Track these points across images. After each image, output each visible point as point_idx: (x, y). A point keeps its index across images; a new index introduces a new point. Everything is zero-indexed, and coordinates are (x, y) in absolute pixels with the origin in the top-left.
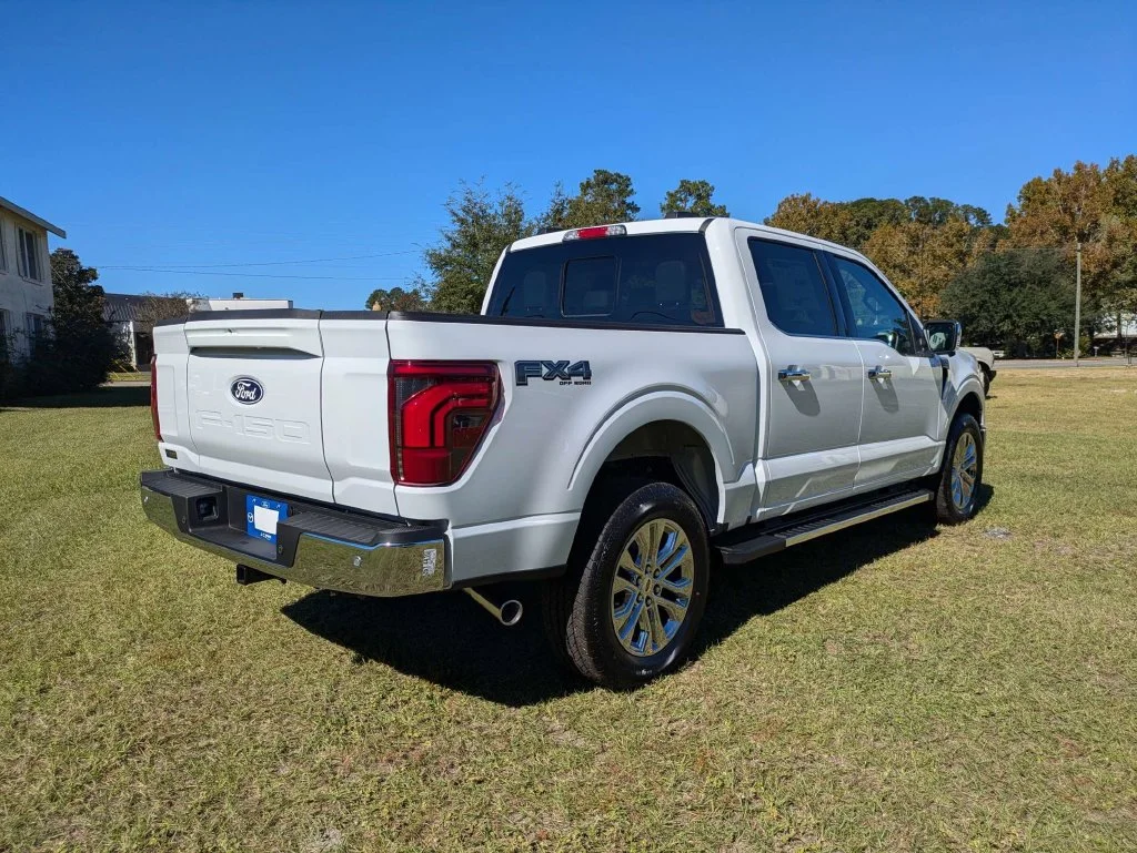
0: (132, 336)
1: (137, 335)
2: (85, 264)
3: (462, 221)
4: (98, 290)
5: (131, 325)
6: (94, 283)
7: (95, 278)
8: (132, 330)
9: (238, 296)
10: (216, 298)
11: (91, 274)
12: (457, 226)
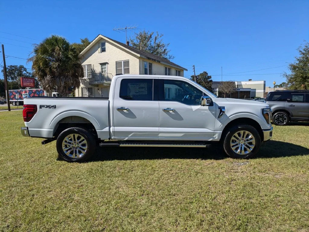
0: (218, 92)
1: (219, 91)
2: (209, 75)
3: (304, 54)
4: (211, 81)
5: (218, 89)
6: (211, 79)
7: (211, 78)
8: (218, 90)
9: (250, 80)
10: (243, 81)
11: (210, 77)
12: (302, 56)
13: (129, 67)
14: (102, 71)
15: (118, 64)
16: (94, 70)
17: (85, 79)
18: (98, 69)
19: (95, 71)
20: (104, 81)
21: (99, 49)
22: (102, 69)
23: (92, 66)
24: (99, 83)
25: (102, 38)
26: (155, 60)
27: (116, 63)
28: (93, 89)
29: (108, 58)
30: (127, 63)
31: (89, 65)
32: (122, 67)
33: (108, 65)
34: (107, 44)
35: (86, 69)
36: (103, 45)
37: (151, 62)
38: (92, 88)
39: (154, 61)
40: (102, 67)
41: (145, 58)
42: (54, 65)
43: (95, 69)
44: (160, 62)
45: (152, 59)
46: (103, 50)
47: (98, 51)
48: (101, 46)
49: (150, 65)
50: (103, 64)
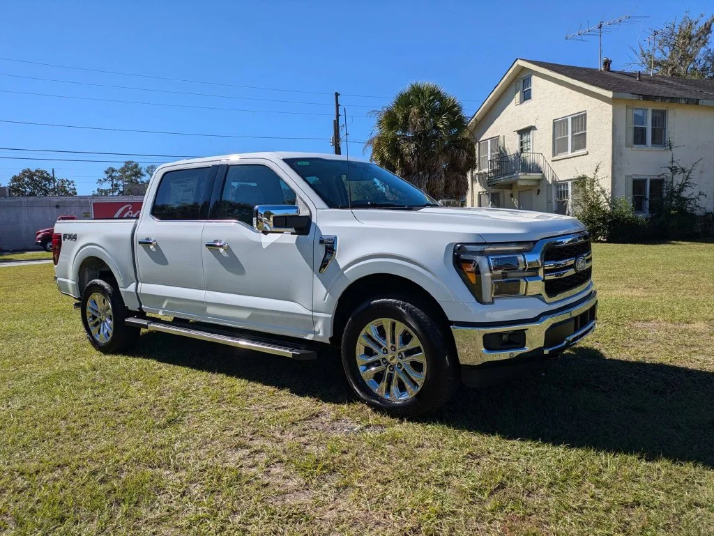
13: (585, 129)
14: (522, 149)
15: (558, 125)
16: (504, 148)
17: (485, 173)
18: (512, 146)
19: (505, 152)
20: (520, 174)
21: (518, 96)
22: (522, 145)
23: (501, 139)
24: (508, 180)
25: (523, 69)
26: (673, 100)
27: (554, 123)
28: (501, 195)
29: (536, 115)
30: (580, 120)
31: (495, 140)
32: (567, 134)
33: (535, 132)
34: (534, 78)
35: (489, 148)
36: (527, 82)
37: (660, 106)
38: (498, 194)
39: (671, 102)
40: (521, 139)
41: (635, 97)
42: (408, 148)
43: (506, 146)
44: (697, 103)
45: (664, 99)
46: (527, 96)
47: (514, 99)
48: (522, 87)
49: (659, 115)
50: (524, 132)
